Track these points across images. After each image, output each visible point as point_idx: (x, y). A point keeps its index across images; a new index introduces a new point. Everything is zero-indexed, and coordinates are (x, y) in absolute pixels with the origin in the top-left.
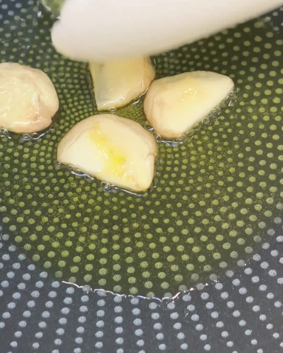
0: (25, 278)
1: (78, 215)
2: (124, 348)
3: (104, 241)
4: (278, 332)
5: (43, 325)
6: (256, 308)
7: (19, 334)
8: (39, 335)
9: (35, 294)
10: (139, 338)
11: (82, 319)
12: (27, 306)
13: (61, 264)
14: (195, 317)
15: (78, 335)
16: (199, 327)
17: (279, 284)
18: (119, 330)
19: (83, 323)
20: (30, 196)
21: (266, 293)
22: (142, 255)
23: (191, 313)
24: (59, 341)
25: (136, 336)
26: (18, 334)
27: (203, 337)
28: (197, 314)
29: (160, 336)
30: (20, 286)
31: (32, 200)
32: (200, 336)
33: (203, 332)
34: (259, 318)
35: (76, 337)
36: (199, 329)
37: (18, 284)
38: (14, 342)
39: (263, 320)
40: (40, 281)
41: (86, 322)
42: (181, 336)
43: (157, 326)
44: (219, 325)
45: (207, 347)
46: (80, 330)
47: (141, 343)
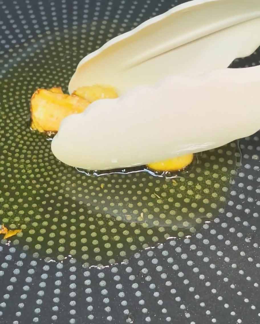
0: (11, 251)
1: (52, 201)
2: (93, 305)
3: (73, 221)
4: (215, 289)
5: (27, 288)
6: (196, 270)
7: (8, 296)
8: (24, 296)
9: (20, 263)
10: (105, 296)
11: (58, 283)
12: (13, 273)
13: (40, 239)
15: (56, 296)
16: (152, 286)
17: (212, 250)
18: (88, 291)
19: (59, 286)
20: (13, 188)
21: (202, 257)
22: (103, 230)
23: (145, 276)
24: (40, 301)
25: (102, 295)
27: (156, 294)
28: (150, 275)
29: (122, 294)
30: (8, 258)
31: (16, 190)
32: (153, 293)
33: (156, 290)
34: (199, 277)
35: (54, 298)
36: (153, 287)
37: (6, 256)
38: (4, 303)
39: (202, 279)
40: (23, 253)
41: (61, 285)
42: (138, 294)
43: (119, 286)
44: (168, 284)
45: (160, 303)
46: (57, 291)
47: (106, 300)
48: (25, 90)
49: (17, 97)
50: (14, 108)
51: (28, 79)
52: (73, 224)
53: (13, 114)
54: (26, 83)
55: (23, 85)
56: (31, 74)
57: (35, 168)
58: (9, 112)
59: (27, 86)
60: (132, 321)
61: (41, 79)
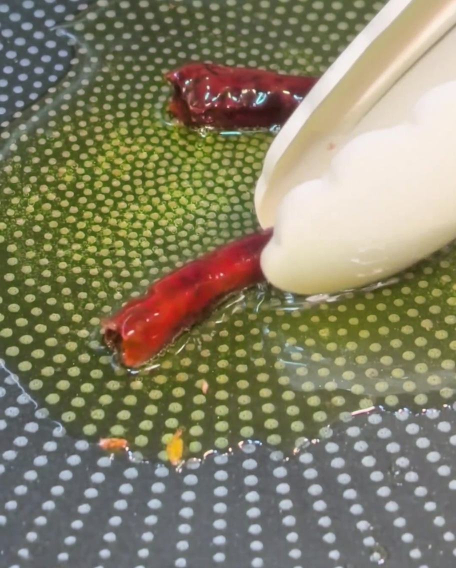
2: (298, 531)
5: (157, 505)
8: (151, 520)
10: (322, 514)
11: (220, 491)
14: (411, 477)
15: (218, 516)
16: (420, 491)
18: (286, 504)
23: (404, 471)
24: (186, 528)
26: (115, 521)
27: (430, 506)
28: (414, 470)
29: (356, 509)
32: (424, 504)
33: (428, 498)
35: (214, 520)
36: (421, 493)
38: (111, 533)
42: (392, 507)
43: (350, 494)
45: (438, 521)
46: (220, 508)
47: (325, 521)
48: (111, 103)
49: (94, 119)
50: (89, 142)
51: (116, 78)
52: (242, 376)
53: (89, 155)
54: (110, 87)
55: (105, 92)
56: (120, 67)
57: (149, 268)
58: (80, 152)
59: (115, 92)
60: (382, 558)
61: (145, 78)
